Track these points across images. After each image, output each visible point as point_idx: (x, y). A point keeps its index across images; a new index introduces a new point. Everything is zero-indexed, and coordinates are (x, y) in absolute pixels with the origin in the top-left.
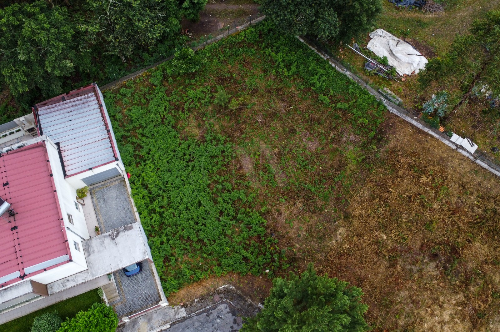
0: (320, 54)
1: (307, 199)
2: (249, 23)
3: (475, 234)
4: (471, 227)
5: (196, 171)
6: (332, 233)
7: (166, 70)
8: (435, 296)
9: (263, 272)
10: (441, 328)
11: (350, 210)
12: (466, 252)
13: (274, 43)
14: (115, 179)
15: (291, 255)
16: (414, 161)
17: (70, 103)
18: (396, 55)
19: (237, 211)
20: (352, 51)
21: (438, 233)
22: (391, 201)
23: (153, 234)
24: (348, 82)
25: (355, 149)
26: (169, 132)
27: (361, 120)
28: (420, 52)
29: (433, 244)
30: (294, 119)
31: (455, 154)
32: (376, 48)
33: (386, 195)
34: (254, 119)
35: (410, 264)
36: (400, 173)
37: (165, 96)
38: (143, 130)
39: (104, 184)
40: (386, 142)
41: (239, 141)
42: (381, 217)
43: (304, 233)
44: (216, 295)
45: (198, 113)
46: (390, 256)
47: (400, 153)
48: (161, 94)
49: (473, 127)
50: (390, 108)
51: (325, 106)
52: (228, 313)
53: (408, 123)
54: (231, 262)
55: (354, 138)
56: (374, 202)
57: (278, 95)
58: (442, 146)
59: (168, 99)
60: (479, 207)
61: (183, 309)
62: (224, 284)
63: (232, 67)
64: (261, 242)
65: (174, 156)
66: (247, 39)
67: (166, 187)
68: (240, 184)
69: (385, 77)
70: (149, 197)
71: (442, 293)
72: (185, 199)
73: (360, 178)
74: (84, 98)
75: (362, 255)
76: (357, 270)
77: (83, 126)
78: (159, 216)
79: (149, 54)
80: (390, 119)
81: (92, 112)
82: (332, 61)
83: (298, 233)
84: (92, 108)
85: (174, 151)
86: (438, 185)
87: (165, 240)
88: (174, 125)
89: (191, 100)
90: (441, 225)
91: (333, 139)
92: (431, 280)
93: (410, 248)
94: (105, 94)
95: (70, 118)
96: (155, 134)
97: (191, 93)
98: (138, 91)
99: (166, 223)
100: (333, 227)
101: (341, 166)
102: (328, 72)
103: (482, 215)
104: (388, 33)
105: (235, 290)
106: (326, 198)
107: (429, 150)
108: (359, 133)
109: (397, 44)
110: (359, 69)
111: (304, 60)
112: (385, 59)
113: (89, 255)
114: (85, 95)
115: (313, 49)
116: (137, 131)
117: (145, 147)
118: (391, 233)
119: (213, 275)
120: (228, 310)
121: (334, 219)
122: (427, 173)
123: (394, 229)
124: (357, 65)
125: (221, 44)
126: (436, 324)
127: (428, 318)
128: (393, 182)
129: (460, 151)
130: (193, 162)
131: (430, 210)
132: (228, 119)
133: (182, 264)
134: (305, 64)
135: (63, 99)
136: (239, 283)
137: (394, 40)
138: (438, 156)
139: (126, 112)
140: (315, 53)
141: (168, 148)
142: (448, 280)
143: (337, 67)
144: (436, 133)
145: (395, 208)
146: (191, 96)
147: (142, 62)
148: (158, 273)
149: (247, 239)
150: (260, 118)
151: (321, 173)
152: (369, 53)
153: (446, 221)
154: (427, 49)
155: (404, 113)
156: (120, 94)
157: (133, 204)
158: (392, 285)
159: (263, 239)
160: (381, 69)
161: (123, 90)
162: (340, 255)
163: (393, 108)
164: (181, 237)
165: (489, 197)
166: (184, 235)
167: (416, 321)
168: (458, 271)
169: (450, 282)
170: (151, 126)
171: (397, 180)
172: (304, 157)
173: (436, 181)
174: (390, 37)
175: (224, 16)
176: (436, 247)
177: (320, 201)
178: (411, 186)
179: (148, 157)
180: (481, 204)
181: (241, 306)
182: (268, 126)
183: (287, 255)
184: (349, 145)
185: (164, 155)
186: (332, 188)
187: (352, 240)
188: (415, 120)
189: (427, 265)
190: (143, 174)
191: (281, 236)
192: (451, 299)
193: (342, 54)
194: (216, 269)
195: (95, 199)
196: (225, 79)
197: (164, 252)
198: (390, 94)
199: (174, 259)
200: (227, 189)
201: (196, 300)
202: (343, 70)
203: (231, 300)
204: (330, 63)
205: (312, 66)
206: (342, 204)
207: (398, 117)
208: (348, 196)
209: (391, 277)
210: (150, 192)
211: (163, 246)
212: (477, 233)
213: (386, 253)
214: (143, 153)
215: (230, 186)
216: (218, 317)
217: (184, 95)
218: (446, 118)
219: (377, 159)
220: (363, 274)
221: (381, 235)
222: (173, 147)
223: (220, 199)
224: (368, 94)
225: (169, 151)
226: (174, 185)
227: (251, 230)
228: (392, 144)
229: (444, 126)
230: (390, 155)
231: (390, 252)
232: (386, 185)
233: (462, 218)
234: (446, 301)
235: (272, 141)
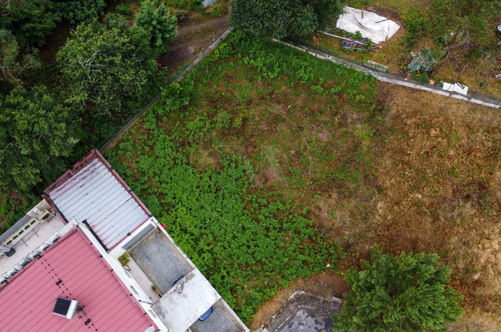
0: (297, 48)
1: (339, 188)
2: (219, 39)
3: (492, 165)
4: (487, 160)
5: (228, 198)
6: (373, 210)
7: (157, 111)
8: (480, 232)
9: (326, 267)
10: (495, 257)
11: (381, 183)
12: (492, 184)
13: (249, 50)
14: (149, 234)
15: (345, 243)
16: (419, 119)
17: (78, 177)
18: (367, 26)
19: (281, 222)
20: (325, 35)
21: (463, 176)
22: (412, 162)
23: (211, 273)
24: (333, 65)
25: (363, 126)
26: (186, 170)
27: (358, 97)
28: (385, 17)
29: (461, 188)
30: (296, 117)
31: (450, 101)
32: (345, 26)
33: (407, 158)
34: (260, 130)
35: (449, 212)
36: (411, 134)
37: (167, 136)
38: (159, 178)
39: (141, 243)
40: (388, 110)
41: (255, 155)
42: (410, 179)
43: (349, 219)
44: (290, 305)
45: (204, 142)
46: (431, 212)
47: (404, 116)
48: (162, 136)
49: (456, 71)
50: (380, 78)
51: (320, 94)
52: (307, 317)
53: (400, 86)
54: (293, 271)
55: (357, 116)
56: (398, 168)
57: (272, 99)
58: (437, 97)
59: (170, 139)
60: (488, 141)
61: (265, 329)
62: (293, 292)
63: (218, 86)
64: (313, 241)
65: (200, 191)
66: (222, 55)
67: (206, 224)
68: (273, 195)
69: (364, 51)
70: (192, 239)
71: (485, 227)
72: (229, 229)
73: (378, 151)
74: (91, 167)
75: (406, 220)
76: (407, 234)
77: (102, 195)
78: (209, 254)
79: (133, 101)
80: (383, 88)
81: (105, 178)
82: (311, 51)
83: (343, 221)
84: (103, 174)
85: (198, 187)
86: (447, 133)
87: (225, 274)
88: (187, 162)
89: (193, 132)
90: (462, 168)
91: (340, 123)
92: (472, 219)
93: (445, 198)
94: (106, 155)
95: (85, 192)
96: (174, 177)
97: (190, 125)
98: (137, 141)
99: (220, 258)
100: (372, 203)
101: (357, 146)
102: (311, 63)
103: (493, 146)
104: (350, 8)
105: (305, 293)
106: (355, 180)
107: (427, 105)
108: (360, 110)
109: (362, 15)
110: (337, 50)
111: (284, 58)
112: (358, 33)
113: (164, 317)
114: (89, 164)
115: (289, 45)
116: (154, 180)
117: (168, 193)
118: (424, 191)
119: (281, 288)
120: (306, 314)
121: (370, 196)
122: (434, 126)
123: (425, 186)
124: (335, 47)
125: (200, 69)
126: (490, 256)
127: (481, 253)
128: (408, 144)
129: (454, 96)
130: (221, 191)
131: (448, 158)
132: (236, 138)
133: (249, 289)
134: (287, 62)
135: (70, 176)
136: (306, 286)
137: (358, 12)
138: (437, 107)
139: (134, 165)
140: (292, 48)
141: (192, 186)
142: (486, 213)
143: (318, 56)
144: (429, 87)
145: (418, 167)
146: (191, 128)
147: (129, 110)
148: (231, 307)
149: (301, 244)
150: (264, 127)
151: (341, 159)
152: (341, 32)
153: (465, 163)
154: (390, 12)
155: (394, 78)
156: (120, 150)
157: (181, 252)
158: (442, 236)
159: (314, 238)
160: (358, 44)
161: (122, 145)
162: (389, 227)
163: (383, 77)
164: (239, 265)
165: (492, 128)
166: (242, 263)
167: (472, 259)
168: (491, 203)
169: (488, 215)
170: (165, 171)
171: (410, 141)
172: (320, 149)
173: (445, 131)
174: (353, 11)
175: (191, 39)
176: (466, 189)
177: (352, 185)
178: (424, 142)
179: (175, 202)
180: (489, 137)
181: (317, 306)
182: (275, 132)
183: (341, 245)
184: (355, 124)
185: (190, 194)
186: (357, 169)
187: (394, 210)
188: (406, 81)
189: (464, 207)
190: (178, 220)
191: (329, 229)
192: (494, 229)
193: (317, 41)
194: (282, 282)
195: (138, 260)
196: (217, 100)
197: (229, 285)
198: (375, 65)
199: (240, 288)
200: (263, 205)
201: (273, 317)
202: (325, 56)
203: (305, 304)
204: (310, 53)
205: (295, 61)
206: (371, 180)
207: (389, 83)
208: (374, 171)
209: (439, 230)
210: (192, 234)
211: (225, 280)
212: (494, 165)
213: (426, 210)
214: (169, 199)
215: (265, 201)
216: (300, 324)
217: (184, 129)
218: (432, 71)
219: (386, 128)
220: (414, 236)
221: (416, 195)
222: (196, 184)
223: (261, 217)
224: (356, 71)
225: (194, 189)
226: (213, 219)
227: (301, 234)
228: (394, 111)
229: (433, 78)
230: (396, 121)
231: (429, 208)
232: (403, 150)
233: (477, 155)
234: (490, 232)
235: (285, 144)
